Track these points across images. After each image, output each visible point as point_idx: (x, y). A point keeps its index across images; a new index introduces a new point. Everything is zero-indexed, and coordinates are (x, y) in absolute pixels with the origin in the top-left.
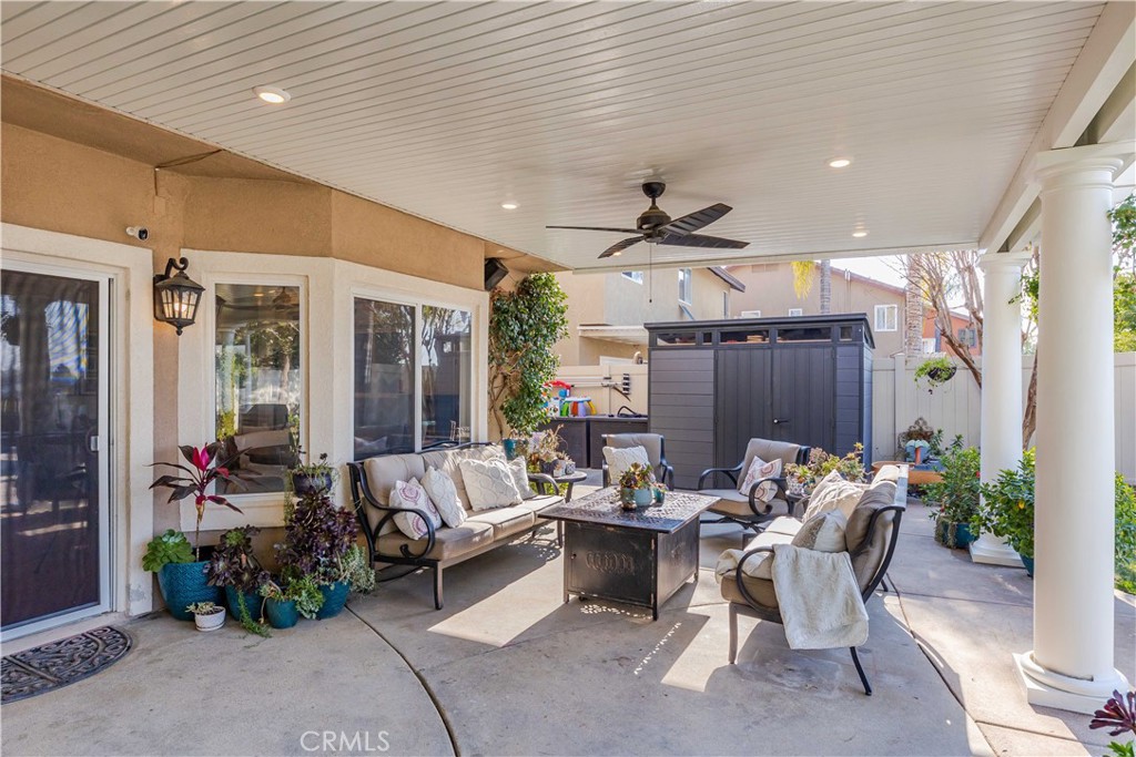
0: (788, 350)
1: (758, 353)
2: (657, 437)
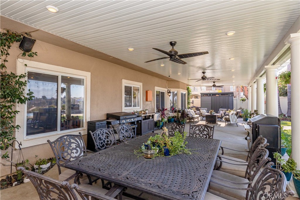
0: (222, 97)
2: (207, 109)
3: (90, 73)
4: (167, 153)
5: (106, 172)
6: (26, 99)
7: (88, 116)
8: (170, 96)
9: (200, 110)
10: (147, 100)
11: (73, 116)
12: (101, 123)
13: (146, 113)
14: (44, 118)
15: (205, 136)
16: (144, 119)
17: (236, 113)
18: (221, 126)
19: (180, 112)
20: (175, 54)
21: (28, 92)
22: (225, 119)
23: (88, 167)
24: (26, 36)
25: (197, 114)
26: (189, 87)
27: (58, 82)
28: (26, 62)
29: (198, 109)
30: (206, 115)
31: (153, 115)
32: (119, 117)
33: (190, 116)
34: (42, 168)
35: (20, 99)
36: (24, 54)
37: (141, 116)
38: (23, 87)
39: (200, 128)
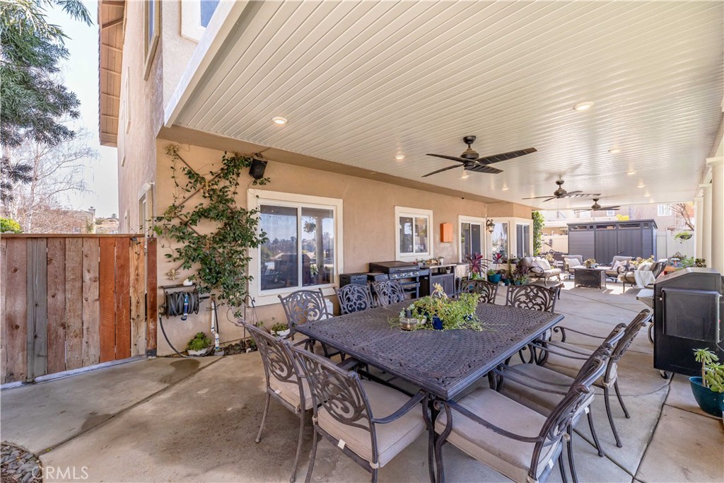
0: (623, 231)
1: (611, 232)
2: (581, 256)
3: (341, 200)
4: (438, 324)
5: (340, 340)
6: (258, 241)
7: (341, 266)
8: (491, 232)
9: (565, 259)
10: (442, 240)
11: (326, 267)
12: (358, 277)
13: (440, 263)
14: (284, 268)
15: (537, 307)
16: (433, 274)
17: (652, 266)
18: (611, 293)
19: (513, 263)
20: (473, 159)
21: (261, 233)
22: (622, 278)
23: (320, 332)
24: (256, 158)
25: (555, 267)
26: (539, 212)
27: (297, 216)
28: (258, 192)
29: (558, 256)
30: (575, 269)
31: (452, 267)
32: (388, 268)
33: (538, 270)
34: (279, 335)
35: (252, 242)
36: (255, 182)
37: (429, 268)
38: (255, 226)
39: (528, 291)
